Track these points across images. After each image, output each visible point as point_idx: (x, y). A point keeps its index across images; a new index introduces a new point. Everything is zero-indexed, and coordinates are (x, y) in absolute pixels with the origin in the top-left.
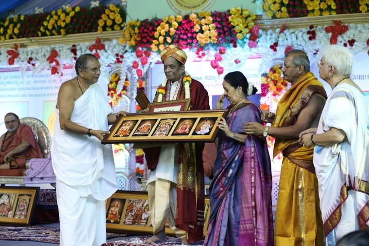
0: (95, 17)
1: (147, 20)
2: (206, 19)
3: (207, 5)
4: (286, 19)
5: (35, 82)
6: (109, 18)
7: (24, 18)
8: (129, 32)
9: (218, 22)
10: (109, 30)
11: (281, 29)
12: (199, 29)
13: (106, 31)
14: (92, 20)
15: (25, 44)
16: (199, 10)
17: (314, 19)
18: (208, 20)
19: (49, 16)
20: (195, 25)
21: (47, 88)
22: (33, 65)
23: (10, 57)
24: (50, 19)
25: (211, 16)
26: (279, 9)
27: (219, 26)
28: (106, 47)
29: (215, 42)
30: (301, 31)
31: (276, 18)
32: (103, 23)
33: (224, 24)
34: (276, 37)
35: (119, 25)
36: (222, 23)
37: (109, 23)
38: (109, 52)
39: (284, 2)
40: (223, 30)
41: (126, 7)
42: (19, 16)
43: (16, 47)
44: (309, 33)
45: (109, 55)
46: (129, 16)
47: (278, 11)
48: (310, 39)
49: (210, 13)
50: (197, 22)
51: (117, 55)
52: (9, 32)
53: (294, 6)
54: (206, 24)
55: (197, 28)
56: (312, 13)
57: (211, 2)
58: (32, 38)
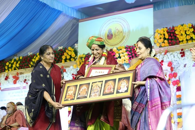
0: (60, 54)
1: (89, 53)
2: (122, 50)
3: (122, 43)
4: (167, 47)
6: (68, 54)
7: (22, 58)
8: (79, 61)
9: (129, 51)
10: (68, 61)
11: (165, 53)
12: (118, 56)
13: (67, 62)
14: (59, 56)
15: (23, 72)
16: (118, 46)
17: (184, 46)
18: (123, 51)
19: (35, 56)
20: (116, 54)
22: (27, 83)
23: (14, 79)
24: (36, 58)
25: (125, 48)
26: (163, 41)
27: (129, 53)
28: (67, 71)
29: (128, 63)
30: (176, 53)
31: (162, 47)
32: (65, 57)
33: (132, 52)
34: (162, 57)
35: (74, 58)
36: (131, 52)
37: (68, 57)
38: (68, 73)
39: (166, 37)
40: (132, 55)
41: (78, 48)
42: (19, 57)
43: (18, 74)
44: (181, 53)
45: (68, 75)
46: (79, 53)
47: (163, 42)
48: (182, 56)
49: (124, 47)
50: (117, 52)
51: (73, 74)
52: (14, 66)
53: (172, 39)
54: (122, 53)
55: (117, 56)
56: (182, 42)
57: (124, 42)
58: (26, 69)
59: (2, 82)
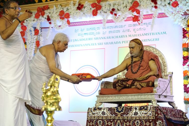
5: (110, 32)
21: (122, 37)
22: (116, 15)
23: (93, 9)
59: (72, 13)
